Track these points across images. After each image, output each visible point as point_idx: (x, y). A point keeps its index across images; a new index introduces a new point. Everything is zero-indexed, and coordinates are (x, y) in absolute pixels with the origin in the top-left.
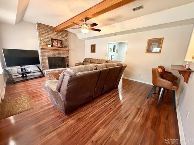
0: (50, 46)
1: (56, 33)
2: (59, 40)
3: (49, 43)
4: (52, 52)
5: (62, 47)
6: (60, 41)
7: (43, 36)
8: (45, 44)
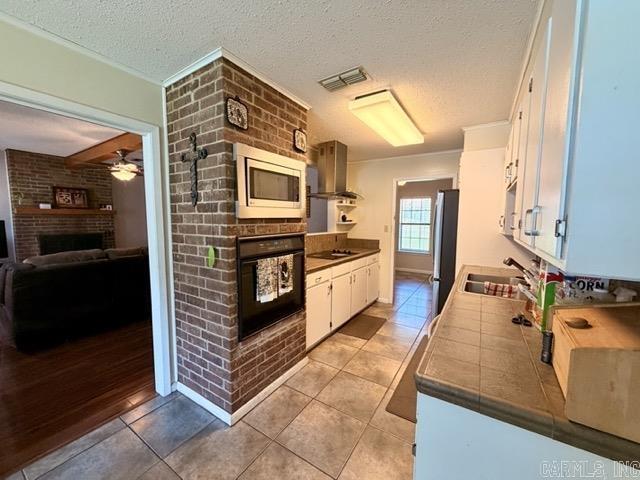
0: (49, 206)
1: (69, 172)
2: (80, 189)
3: (46, 198)
4: (55, 220)
5: (90, 207)
6: (83, 192)
7: (23, 182)
8: (30, 202)
